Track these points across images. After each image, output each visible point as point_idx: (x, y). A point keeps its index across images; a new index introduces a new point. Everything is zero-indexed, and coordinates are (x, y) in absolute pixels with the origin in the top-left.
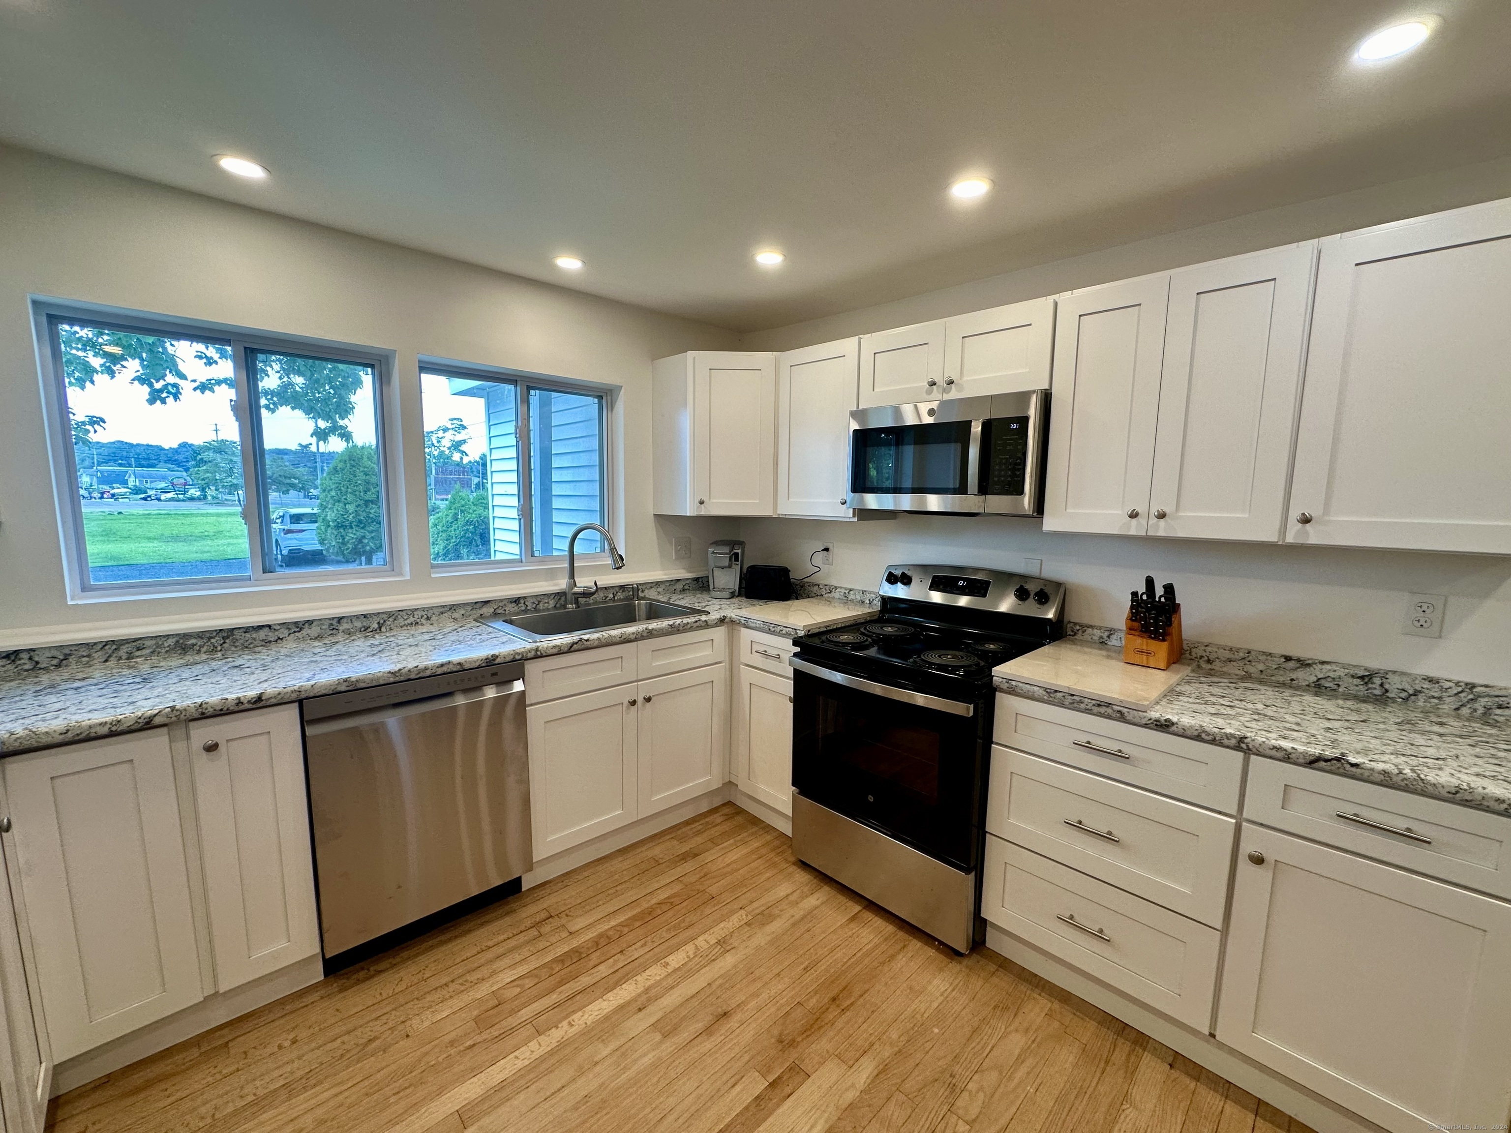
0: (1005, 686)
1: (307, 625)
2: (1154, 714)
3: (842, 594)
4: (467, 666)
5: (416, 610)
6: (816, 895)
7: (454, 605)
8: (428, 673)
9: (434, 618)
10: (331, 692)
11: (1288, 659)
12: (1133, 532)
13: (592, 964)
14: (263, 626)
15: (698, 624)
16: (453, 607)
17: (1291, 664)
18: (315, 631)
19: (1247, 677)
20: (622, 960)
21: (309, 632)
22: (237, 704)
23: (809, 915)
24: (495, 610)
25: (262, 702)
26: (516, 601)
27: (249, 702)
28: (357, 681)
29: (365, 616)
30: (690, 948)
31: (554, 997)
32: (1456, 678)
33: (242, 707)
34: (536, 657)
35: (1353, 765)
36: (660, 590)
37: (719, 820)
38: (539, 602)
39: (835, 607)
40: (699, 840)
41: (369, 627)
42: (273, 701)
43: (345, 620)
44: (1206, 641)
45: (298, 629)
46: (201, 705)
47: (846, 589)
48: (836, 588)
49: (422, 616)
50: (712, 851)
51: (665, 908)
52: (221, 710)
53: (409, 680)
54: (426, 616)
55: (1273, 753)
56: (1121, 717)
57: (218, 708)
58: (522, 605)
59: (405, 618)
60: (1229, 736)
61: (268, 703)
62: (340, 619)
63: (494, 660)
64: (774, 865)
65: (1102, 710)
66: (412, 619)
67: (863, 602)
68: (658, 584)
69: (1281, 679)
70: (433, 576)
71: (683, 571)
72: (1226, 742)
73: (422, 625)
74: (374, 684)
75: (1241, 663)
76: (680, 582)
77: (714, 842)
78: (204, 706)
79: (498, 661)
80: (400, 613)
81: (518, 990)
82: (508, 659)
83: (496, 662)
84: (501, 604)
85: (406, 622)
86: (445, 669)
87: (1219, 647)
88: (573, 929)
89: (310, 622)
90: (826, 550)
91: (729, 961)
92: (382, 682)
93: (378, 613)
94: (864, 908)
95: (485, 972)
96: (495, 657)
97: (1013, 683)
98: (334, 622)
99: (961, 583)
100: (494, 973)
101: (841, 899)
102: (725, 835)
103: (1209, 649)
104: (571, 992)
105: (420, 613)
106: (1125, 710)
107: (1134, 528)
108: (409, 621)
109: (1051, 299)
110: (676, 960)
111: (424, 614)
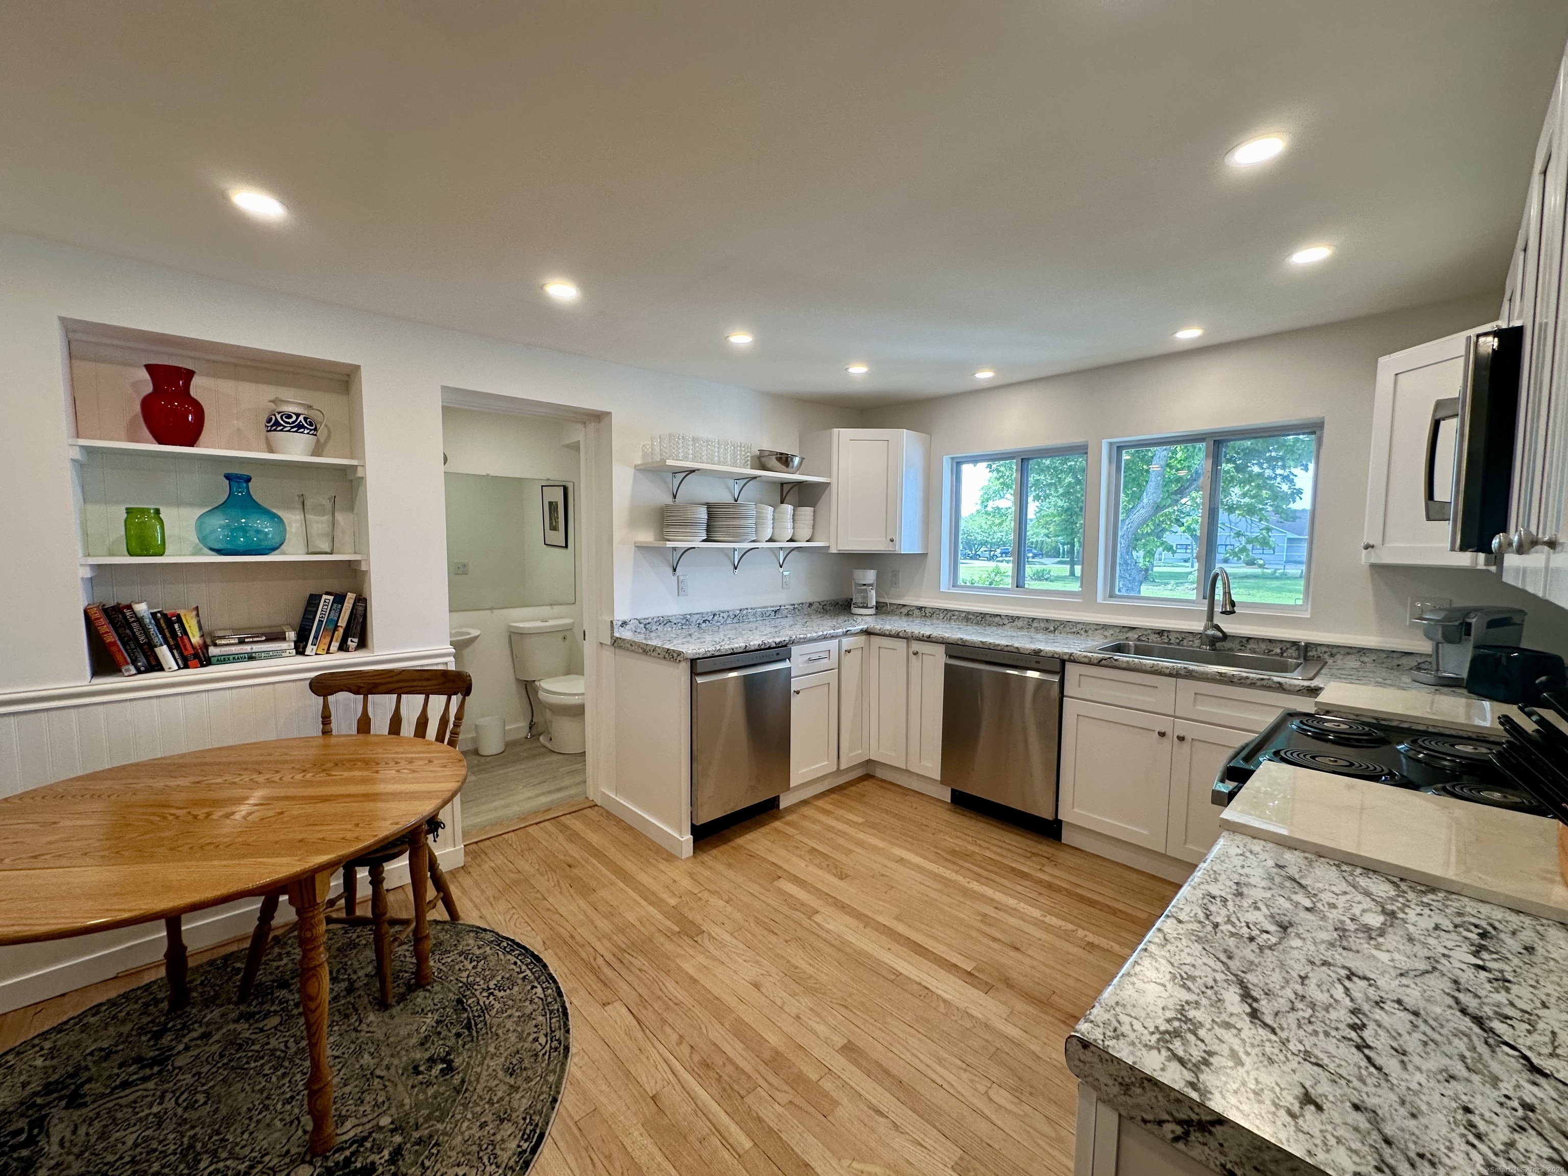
4: (1021, 651)
8: (999, 648)
9: (1090, 632)
14: (997, 615)
16: (1104, 627)
18: (1020, 623)
22: (922, 637)
24: (1139, 636)
25: (931, 639)
26: (1160, 633)
27: (926, 637)
29: (1047, 620)
30: (1071, 927)
31: (984, 873)
33: (924, 639)
34: (1072, 661)
38: (1183, 639)
41: (1048, 629)
43: (1036, 621)
52: (919, 637)
53: (990, 649)
54: (1084, 629)
57: (917, 636)
59: (1071, 627)
61: (933, 640)
62: (1033, 620)
63: (1040, 653)
66: (1075, 630)
73: (1081, 635)
76: (1410, 657)
78: (913, 633)
81: (982, 859)
82: (1049, 655)
84: (1145, 633)
85: (1071, 631)
86: (1009, 649)
88: (1044, 868)
89: (1018, 618)
91: (1074, 950)
93: (1056, 621)
104: (991, 878)
105: (1081, 626)
108: (1073, 630)
110: (1053, 921)
111: (1083, 627)
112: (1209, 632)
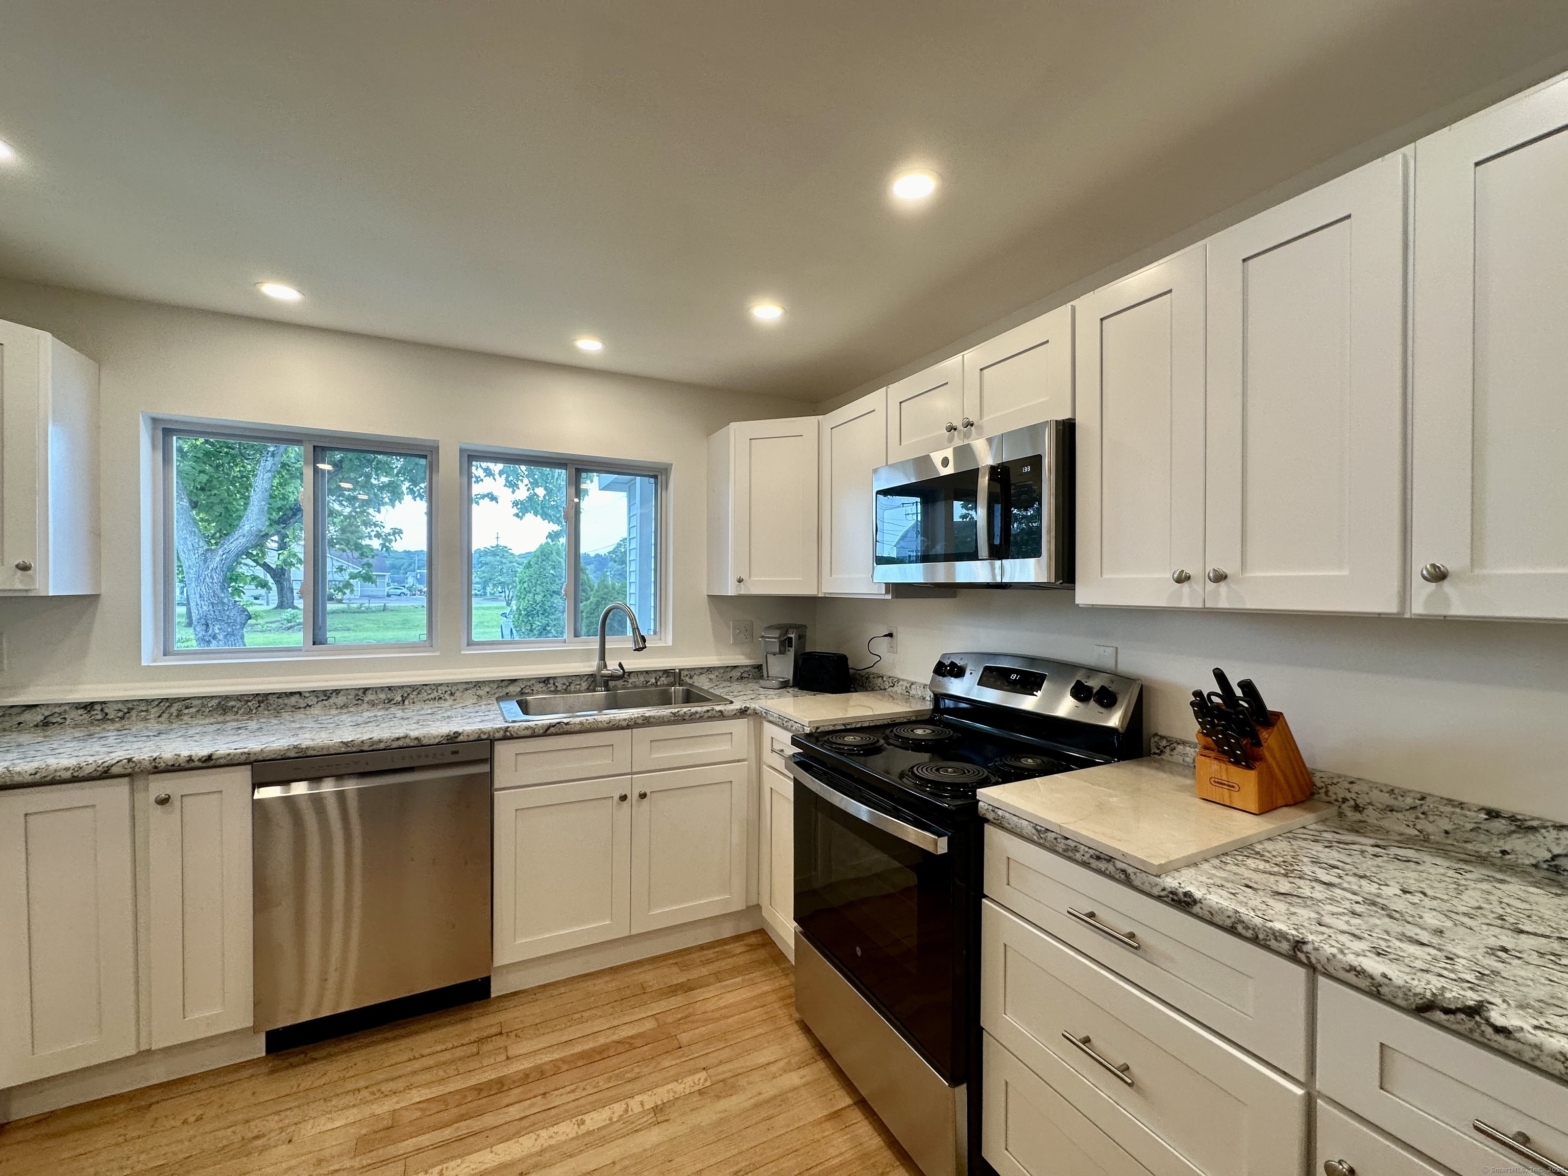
1: (335, 693)
2: (1170, 882)
3: (904, 688)
4: (425, 742)
5: (441, 685)
6: (802, 1072)
7: (478, 682)
8: (382, 746)
9: (458, 694)
10: (279, 757)
11: (1493, 814)
12: (1185, 603)
13: (507, 1101)
14: (295, 693)
15: (710, 714)
16: (478, 684)
17: (1499, 825)
18: (341, 700)
19: (1420, 840)
20: (540, 1103)
21: (336, 700)
22: (188, 761)
23: (782, 1096)
24: (522, 689)
25: (212, 762)
26: (546, 681)
27: (199, 760)
28: (307, 748)
29: (390, 688)
30: (619, 1108)
31: (447, 1133)
33: (193, 765)
34: (505, 738)
35: (1495, 1027)
36: (712, 676)
37: (738, 951)
38: (570, 683)
40: (704, 971)
41: (393, 700)
42: (222, 761)
43: (370, 692)
46: (155, 759)
47: (908, 682)
48: (898, 681)
49: (446, 692)
50: (711, 988)
51: (621, 1049)
52: (173, 765)
53: (362, 751)
54: (449, 692)
56: (1126, 880)
57: (171, 763)
58: (552, 685)
59: (429, 692)
60: (1280, 936)
61: (218, 763)
62: (365, 690)
63: (456, 737)
64: (773, 1019)
65: (1102, 865)
66: (435, 694)
67: (924, 699)
68: (709, 670)
69: (1484, 849)
70: (462, 653)
71: (742, 657)
72: (1273, 944)
73: (445, 700)
74: (325, 752)
75: (1411, 816)
76: (737, 669)
77: (718, 977)
78: (157, 760)
79: (461, 738)
80: (424, 687)
81: (419, 1114)
82: (471, 738)
83: (459, 740)
84: (528, 684)
85: (430, 697)
86: (400, 743)
88: (511, 1053)
89: (337, 692)
90: (890, 635)
91: (654, 1136)
92: (332, 752)
93: (403, 687)
94: (855, 1104)
95: (400, 1084)
96: (457, 734)
97: (1000, 812)
98: (360, 693)
99: (1013, 677)
100: (409, 1087)
101: (833, 1082)
102: (735, 971)
103: (1355, 788)
104: (465, 1132)
105: (444, 688)
106: (1130, 870)
107: (1187, 597)
108: (432, 696)
109: (1069, 305)
110: (595, 1120)
111: (447, 689)
112: (604, 672)
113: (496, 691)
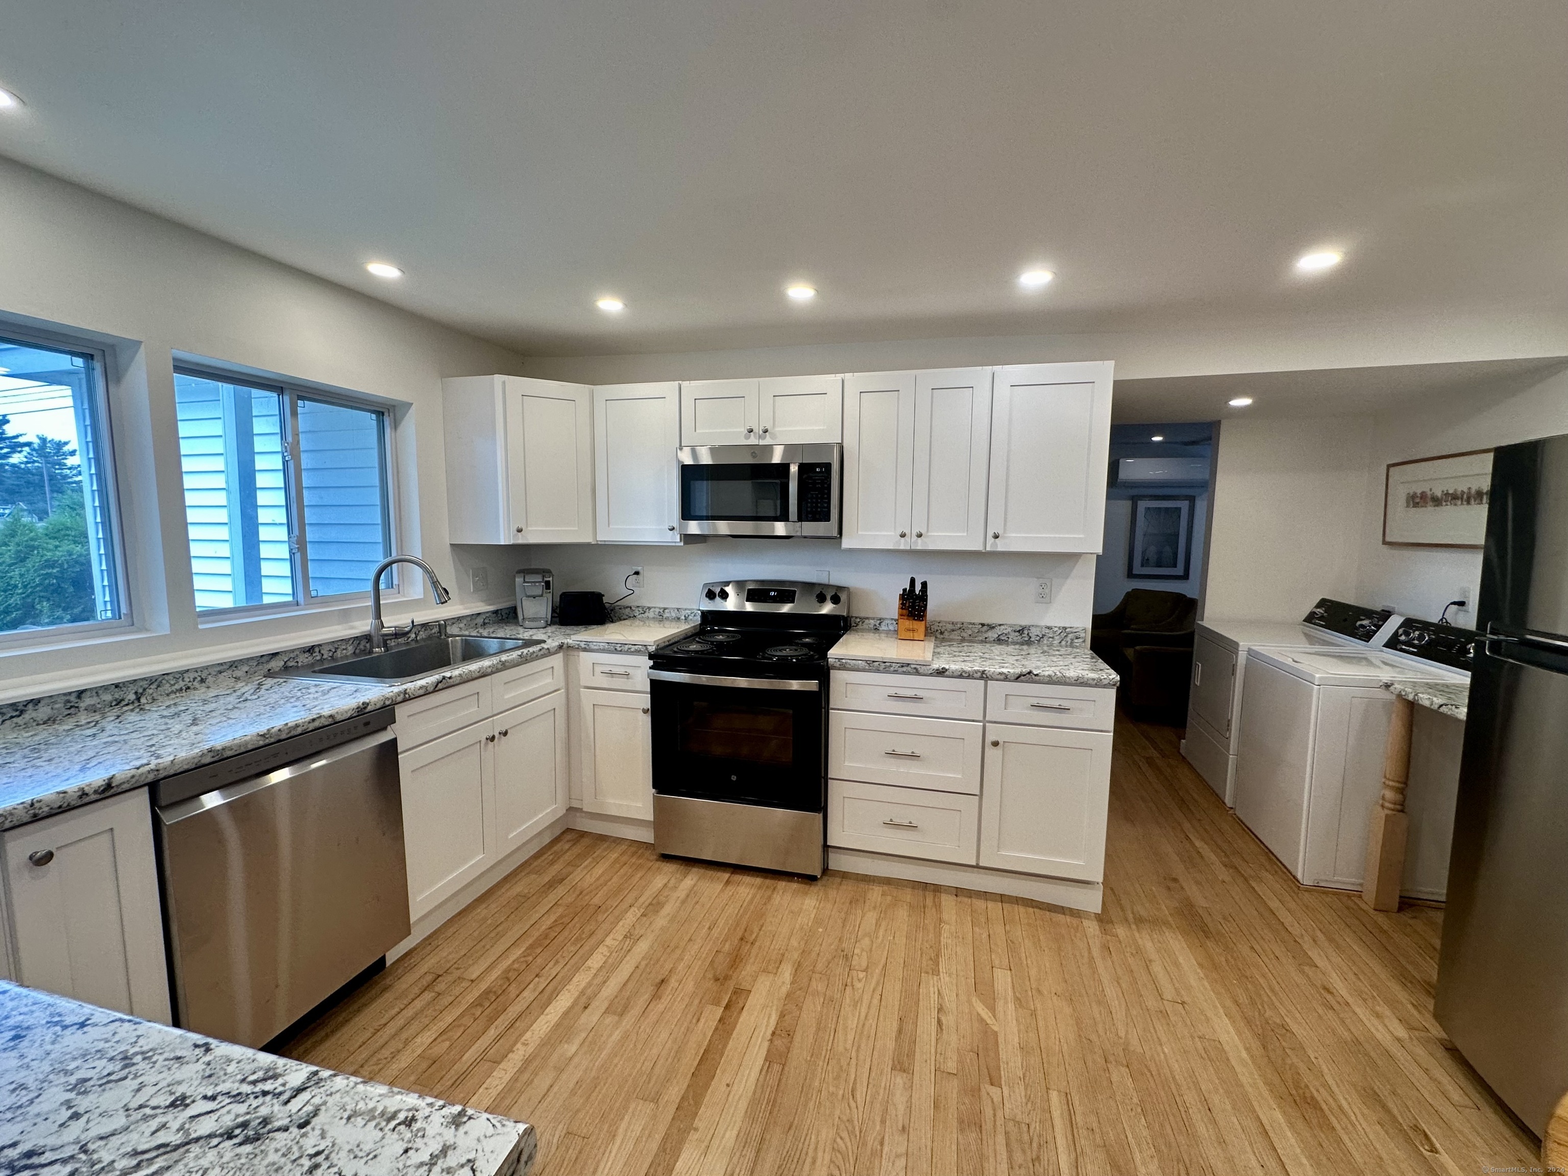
0: (837, 664)
1: (30, 706)
2: (936, 666)
3: (657, 613)
4: (339, 718)
5: (188, 671)
6: (689, 877)
7: (234, 662)
8: (299, 730)
9: (210, 679)
10: (194, 766)
11: (983, 625)
12: (902, 547)
13: (513, 995)
15: (542, 652)
16: (233, 665)
17: (985, 628)
18: (43, 712)
19: (963, 640)
20: (542, 981)
21: (34, 715)
22: (80, 797)
23: (691, 892)
24: (285, 662)
25: (112, 791)
26: (310, 650)
27: (96, 792)
28: (223, 749)
29: (117, 686)
30: (602, 949)
31: (492, 1033)
32: (1059, 625)
33: (86, 800)
34: (404, 701)
35: (1036, 675)
36: (462, 625)
37: (567, 846)
38: (337, 648)
39: (649, 626)
40: (557, 867)
41: (123, 700)
42: (126, 786)
43: (88, 693)
44: (938, 619)
45: (17, 713)
46: (32, 805)
47: (660, 608)
48: (649, 608)
49: (194, 679)
50: (575, 873)
51: (558, 929)
52: (60, 807)
53: (279, 741)
54: (199, 679)
55: (999, 677)
56: (917, 672)
57: (56, 806)
58: (317, 654)
59: (172, 682)
60: (976, 672)
61: (120, 790)
62: (80, 694)
63: (365, 708)
64: (640, 866)
65: (904, 669)
66: (181, 684)
67: (679, 619)
68: (459, 619)
69: (981, 638)
70: (200, 627)
71: (482, 604)
72: (975, 675)
73: (195, 689)
74: (243, 750)
75: (959, 631)
76: (481, 616)
77: (571, 864)
78: (37, 805)
79: (369, 708)
80: (165, 677)
81: (447, 1044)
82: (378, 706)
83: (367, 710)
84: (292, 655)
85: (174, 688)
86: (317, 724)
87: (946, 622)
88: (474, 977)
90: (637, 573)
91: (643, 947)
92: (250, 747)
93: (135, 681)
94: (732, 873)
96: (366, 705)
97: (844, 661)
98: (73, 698)
99: (772, 593)
101: (710, 873)
102: (581, 857)
103: (940, 625)
104: (507, 1023)
105: (192, 675)
106: (918, 667)
107: (903, 545)
108: (177, 687)
109: (839, 376)
110: (596, 961)
111: (196, 675)
112: (385, 631)
113: (256, 669)
